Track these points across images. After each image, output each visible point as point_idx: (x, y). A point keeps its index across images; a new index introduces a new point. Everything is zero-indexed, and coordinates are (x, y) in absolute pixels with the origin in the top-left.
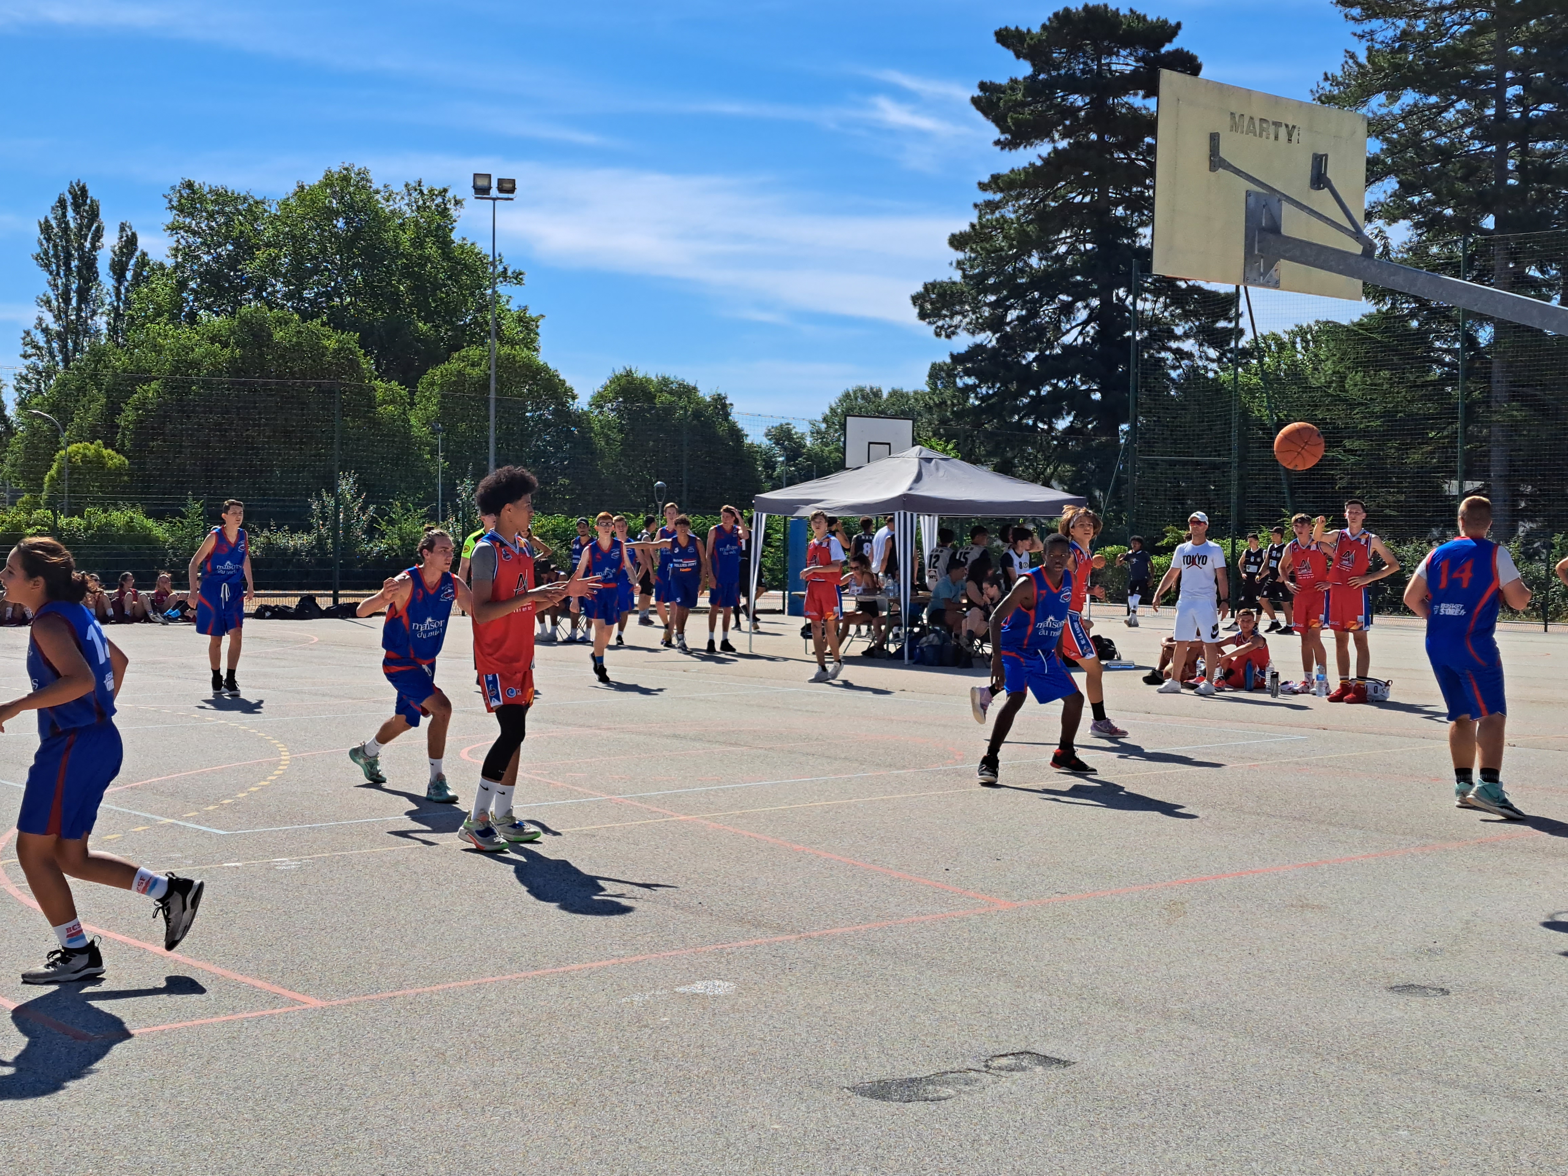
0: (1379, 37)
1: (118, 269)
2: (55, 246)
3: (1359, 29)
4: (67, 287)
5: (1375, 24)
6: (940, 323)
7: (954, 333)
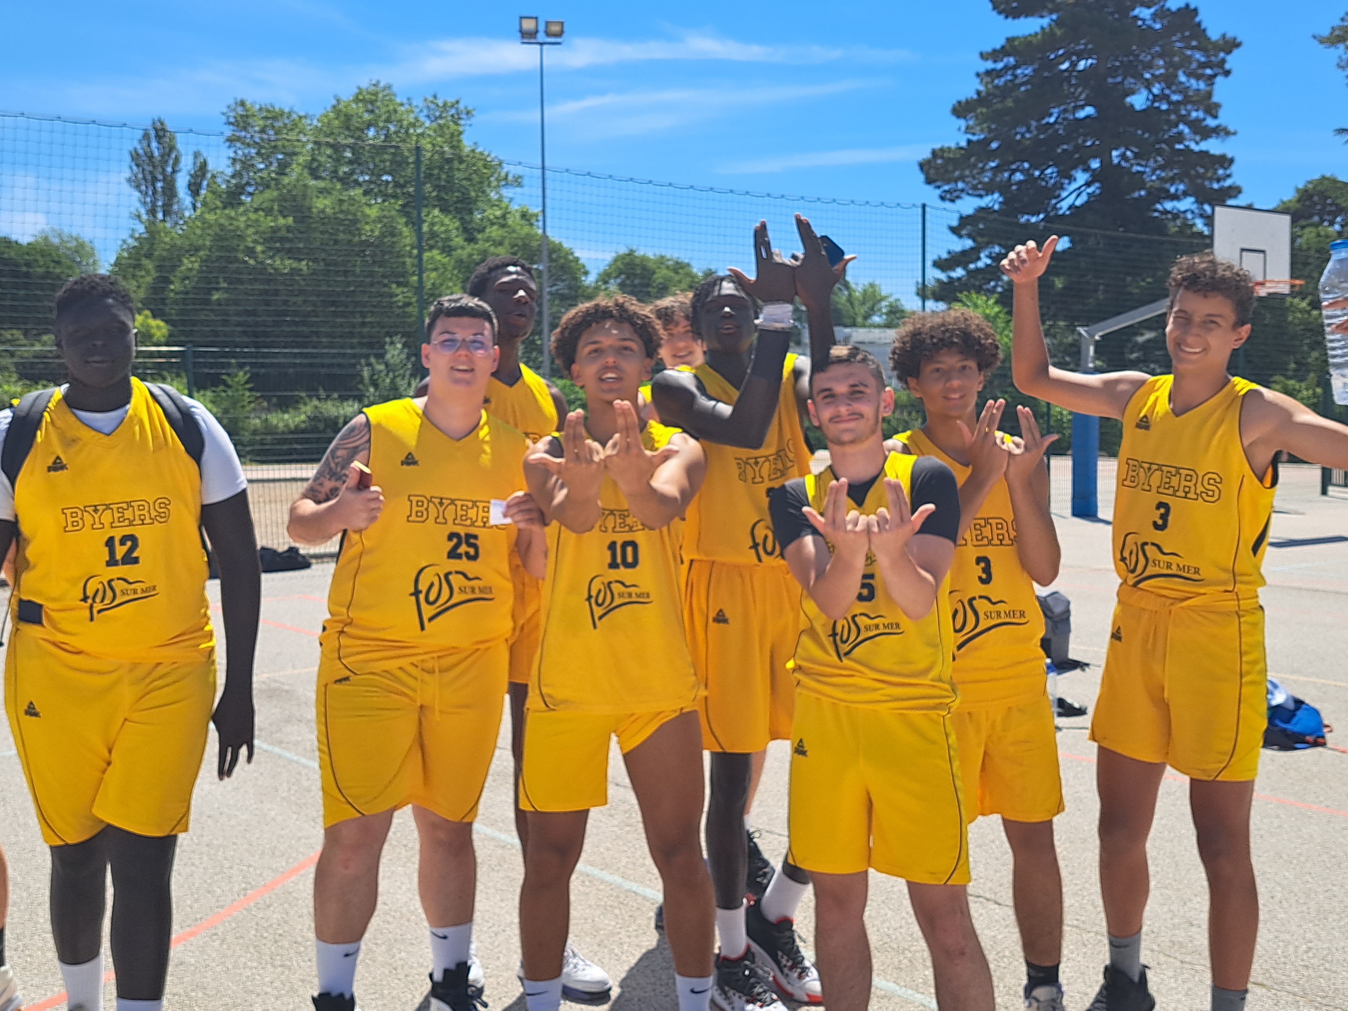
1: (194, 188)
2: (143, 171)
6: (946, 188)
7: (958, 197)
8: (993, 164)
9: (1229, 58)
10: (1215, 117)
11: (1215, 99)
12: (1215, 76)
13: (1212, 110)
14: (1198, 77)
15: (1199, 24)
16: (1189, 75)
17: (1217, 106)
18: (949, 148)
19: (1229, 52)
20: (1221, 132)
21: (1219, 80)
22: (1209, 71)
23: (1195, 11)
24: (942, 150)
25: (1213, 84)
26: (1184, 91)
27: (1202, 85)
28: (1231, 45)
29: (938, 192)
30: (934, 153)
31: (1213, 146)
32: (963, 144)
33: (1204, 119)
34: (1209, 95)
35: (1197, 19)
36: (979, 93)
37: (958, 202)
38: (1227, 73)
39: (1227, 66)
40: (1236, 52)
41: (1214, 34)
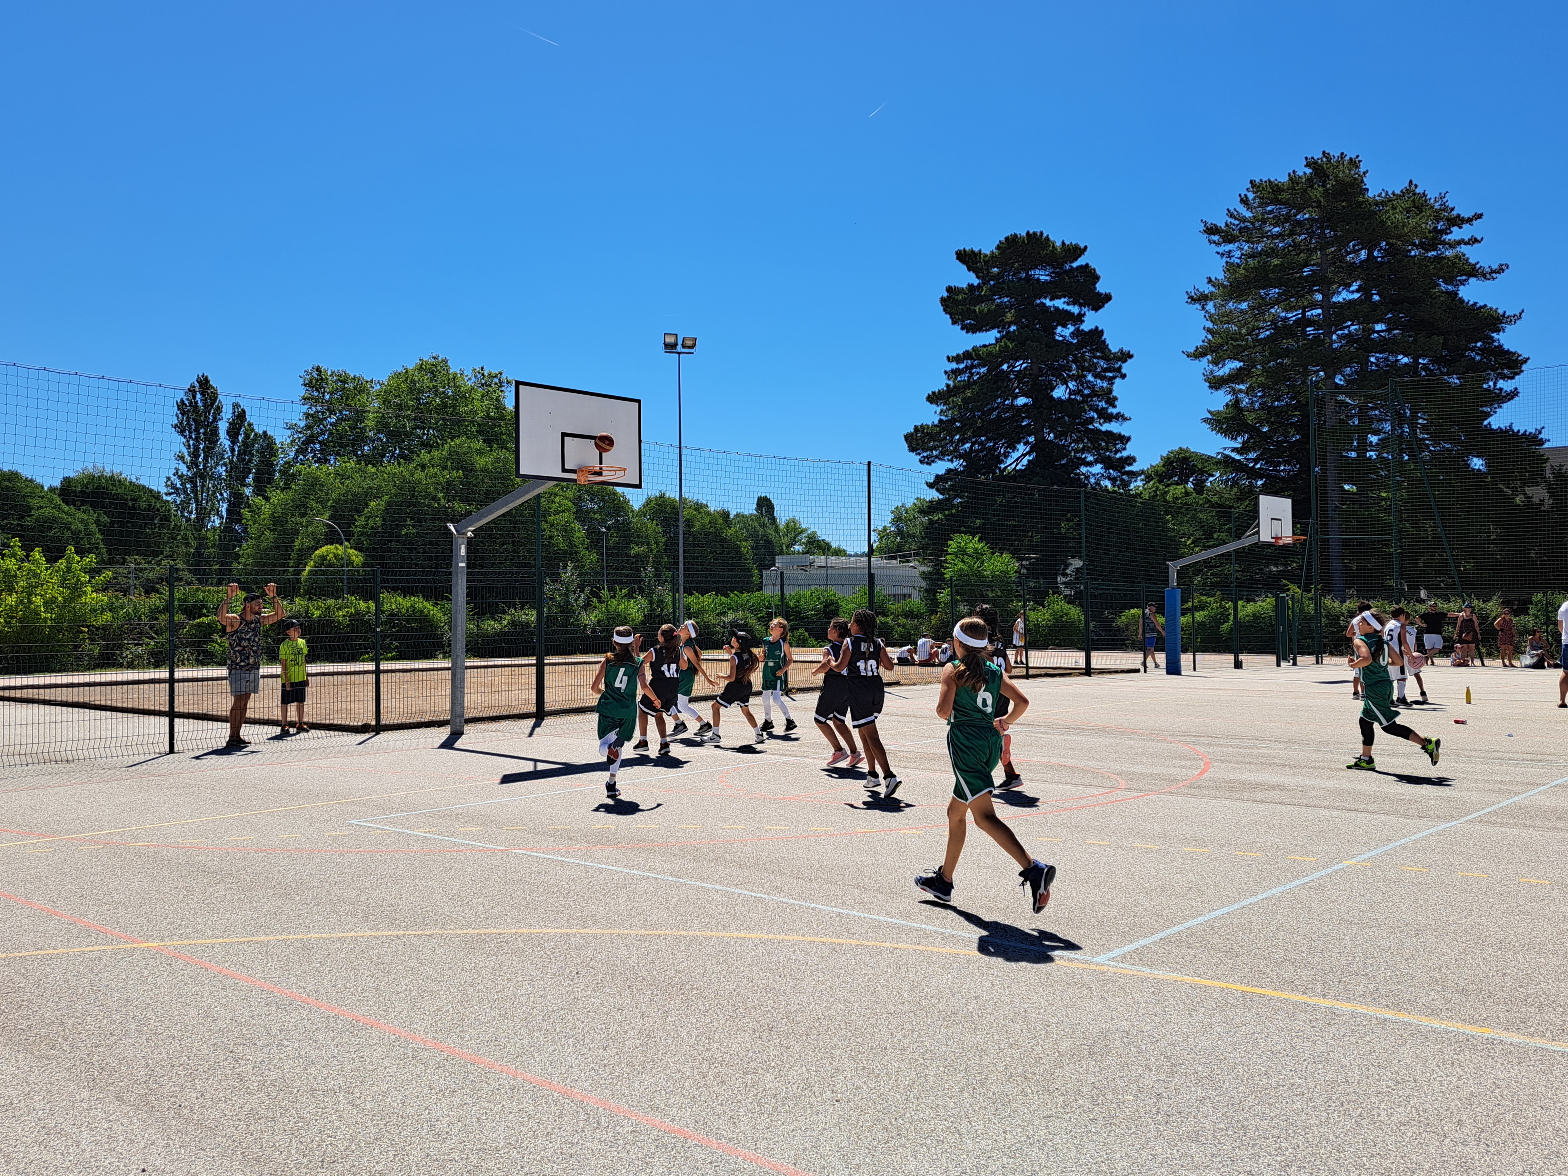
1: (233, 433)
2: (188, 418)
4: (196, 449)
6: (923, 455)
7: (933, 461)
8: (957, 437)
9: (1124, 365)
10: (1114, 407)
11: (1114, 394)
12: (1115, 377)
13: (1112, 402)
14: (1103, 378)
15: (1104, 341)
16: (1095, 376)
17: (1116, 399)
18: (927, 425)
19: (1124, 361)
20: (1120, 417)
21: (1118, 381)
22: (1110, 375)
23: (1102, 332)
24: (921, 426)
25: (1113, 383)
26: (1092, 387)
27: (1105, 384)
28: (1126, 356)
29: (918, 458)
30: (915, 428)
31: (1114, 428)
32: (937, 422)
33: (1107, 408)
34: (1110, 391)
35: (1103, 338)
36: (947, 386)
37: (934, 465)
38: (1123, 376)
40: (1129, 361)
41: (1114, 348)
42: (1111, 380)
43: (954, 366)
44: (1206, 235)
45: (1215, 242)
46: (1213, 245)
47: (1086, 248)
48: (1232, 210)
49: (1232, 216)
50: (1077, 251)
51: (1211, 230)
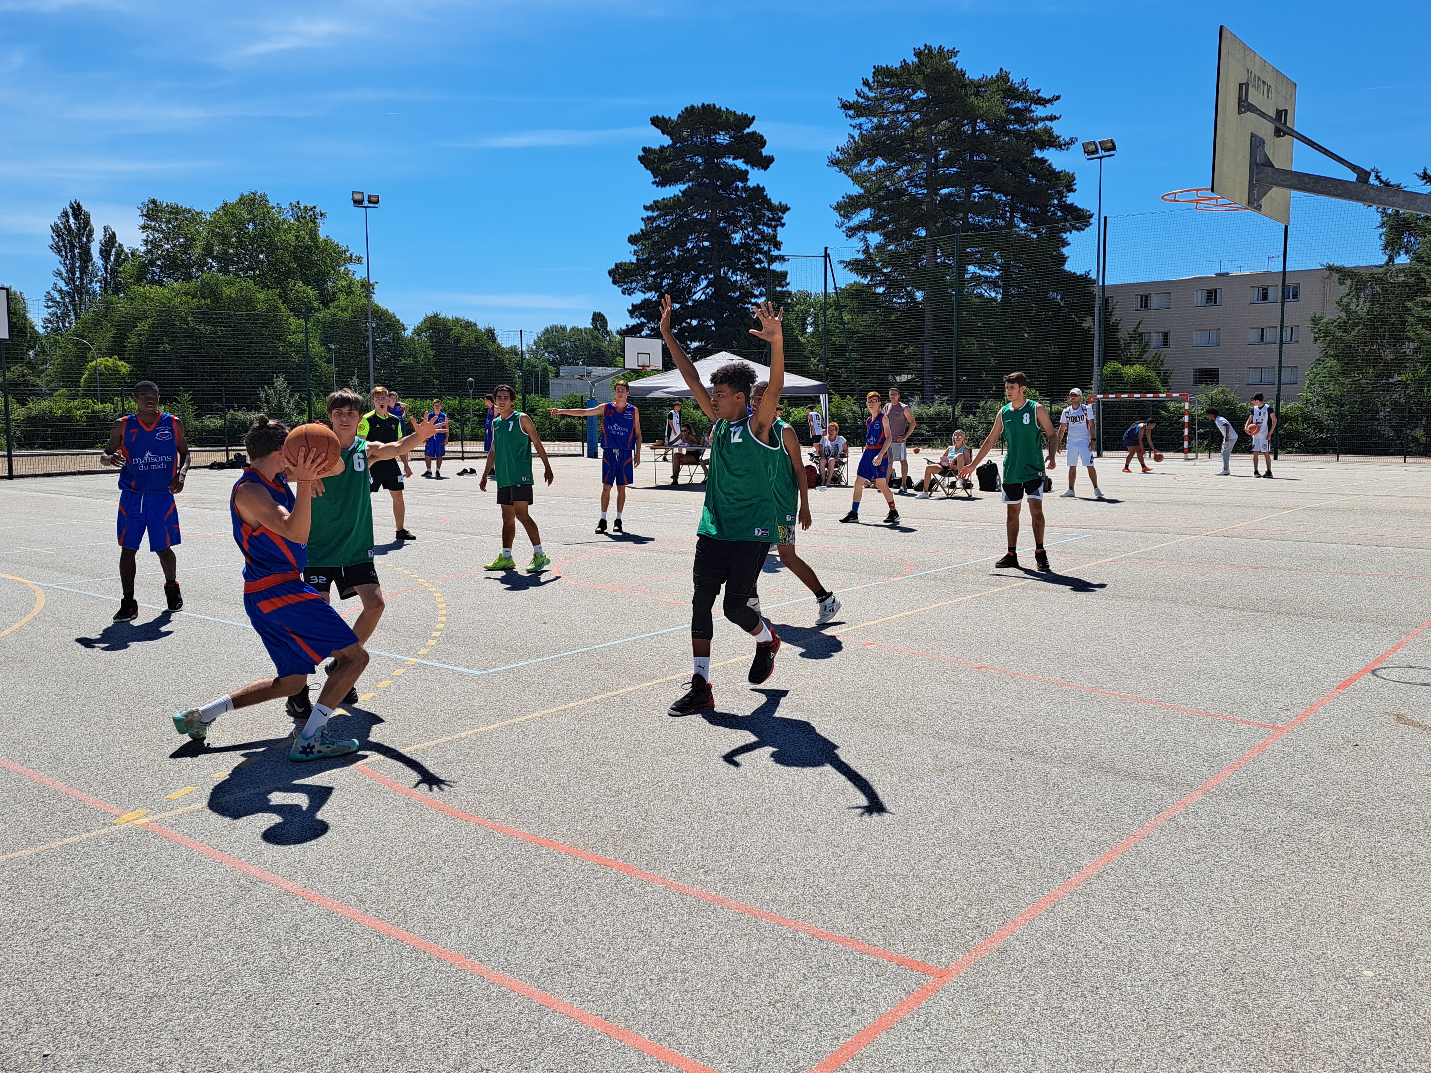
0: (864, 127)
1: (105, 255)
2: (63, 240)
3: (853, 123)
4: (73, 265)
5: (862, 120)
6: (625, 287)
7: (633, 292)
8: (653, 273)
9: (785, 216)
10: (779, 250)
11: (778, 239)
13: (777, 245)
14: (769, 226)
15: (766, 196)
16: (763, 225)
17: (780, 243)
18: (625, 263)
19: (784, 213)
20: (782, 259)
21: (779, 228)
22: (774, 223)
23: (763, 189)
24: (621, 264)
25: (776, 230)
26: (761, 233)
27: (771, 231)
28: (785, 209)
29: (620, 289)
30: (616, 265)
31: (776, 267)
32: (634, 261)
33: (773, 251)
34: (775, 236)
35: (765, 193)
36: (642, 230)
37: (633, 295)
38: (783, 225)
39: (783, 221)
40: (787, 213)
41: (775, 202)
42: (776, 227)
43: (650, 214)
44: (843, 110)
45: (850, 116)
46: (849, 119)
47: (754, 118)
48: (859, 90)
49: (859, 95)
50: (748, 121)
51: (846, 106)
